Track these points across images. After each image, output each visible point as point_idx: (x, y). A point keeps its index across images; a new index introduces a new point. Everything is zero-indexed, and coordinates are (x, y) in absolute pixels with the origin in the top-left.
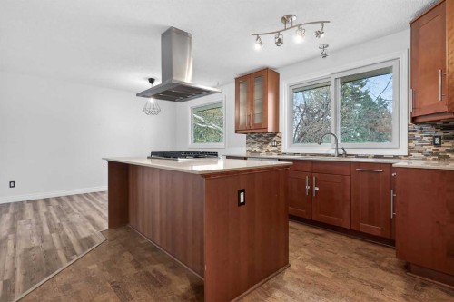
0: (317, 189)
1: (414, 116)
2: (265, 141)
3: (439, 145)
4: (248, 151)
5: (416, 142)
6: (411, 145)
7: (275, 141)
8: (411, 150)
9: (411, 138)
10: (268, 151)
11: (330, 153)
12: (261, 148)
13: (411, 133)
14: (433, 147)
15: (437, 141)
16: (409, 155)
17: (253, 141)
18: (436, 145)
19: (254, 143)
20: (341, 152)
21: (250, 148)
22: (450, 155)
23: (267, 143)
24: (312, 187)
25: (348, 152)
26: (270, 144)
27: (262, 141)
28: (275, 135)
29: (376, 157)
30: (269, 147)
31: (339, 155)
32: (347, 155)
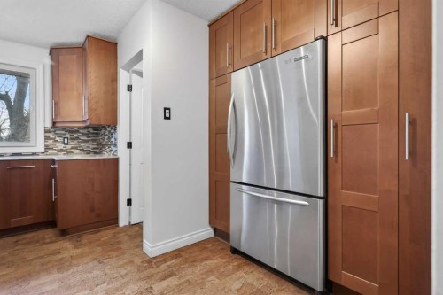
3: (67, 144)
5: (51, 141)
6: (47, 144)
8: (47, 148)
9: (47, 138)
13: (47, 134)
14: (63, 145)
15: (66, 141)
16: (45, 152)
18: (65, 144)
22: (74, 151)
29: (13, 155)
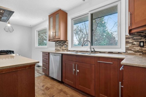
0: (78, 71)
1: (130, 29)
2: (62, 45)
3: (143, 46)
4: (55, 49)
5: (130, 45)
7: (66, 45)
8: (127, 49)
9: (127, 43)
10: (63, 50)
11: (88, 50)
12: (60, 48)
13: (127, 40)
14: (139, 48)
15: (142, 44)
16: (126, 52)
17: (57, 45)
18: (140, 46)
19: (58, 46)
20: (93, 50)
21: (56, 48)
23: (63, 46)
24: (75, 70)
25: (96, 50)
26: (64, 46)
27: (61, 45)
28: (65, 42)
29: (109, 53)
30: (63, 48)
31: (92, 52)
32: (95, 52)
